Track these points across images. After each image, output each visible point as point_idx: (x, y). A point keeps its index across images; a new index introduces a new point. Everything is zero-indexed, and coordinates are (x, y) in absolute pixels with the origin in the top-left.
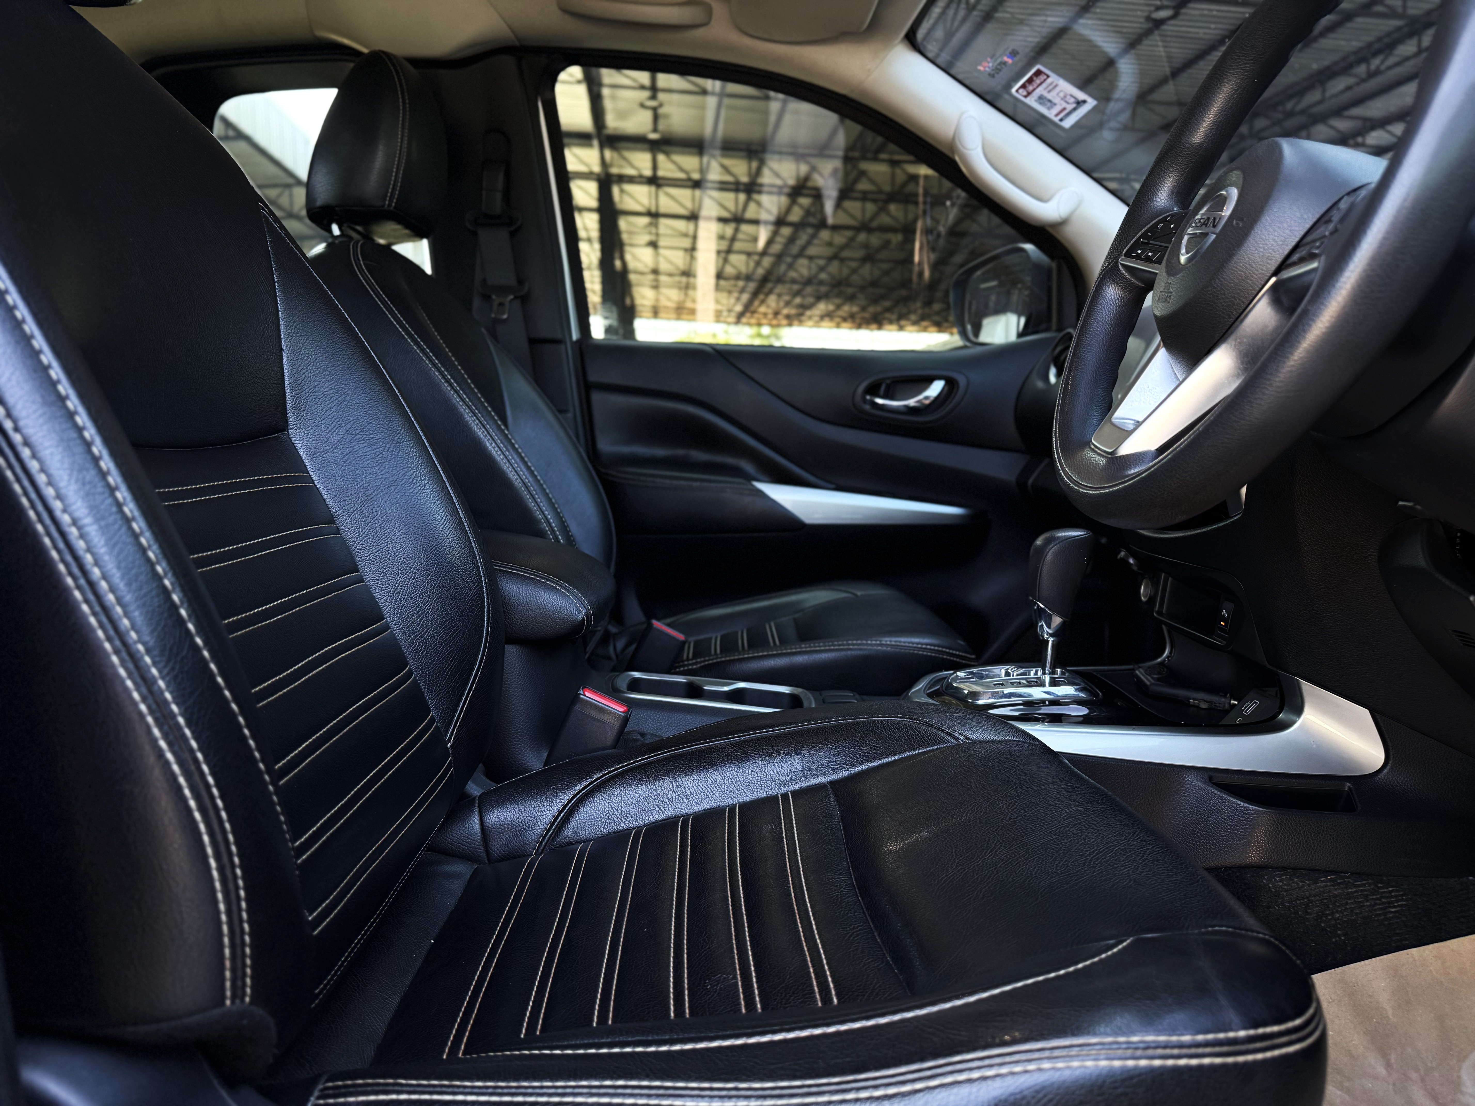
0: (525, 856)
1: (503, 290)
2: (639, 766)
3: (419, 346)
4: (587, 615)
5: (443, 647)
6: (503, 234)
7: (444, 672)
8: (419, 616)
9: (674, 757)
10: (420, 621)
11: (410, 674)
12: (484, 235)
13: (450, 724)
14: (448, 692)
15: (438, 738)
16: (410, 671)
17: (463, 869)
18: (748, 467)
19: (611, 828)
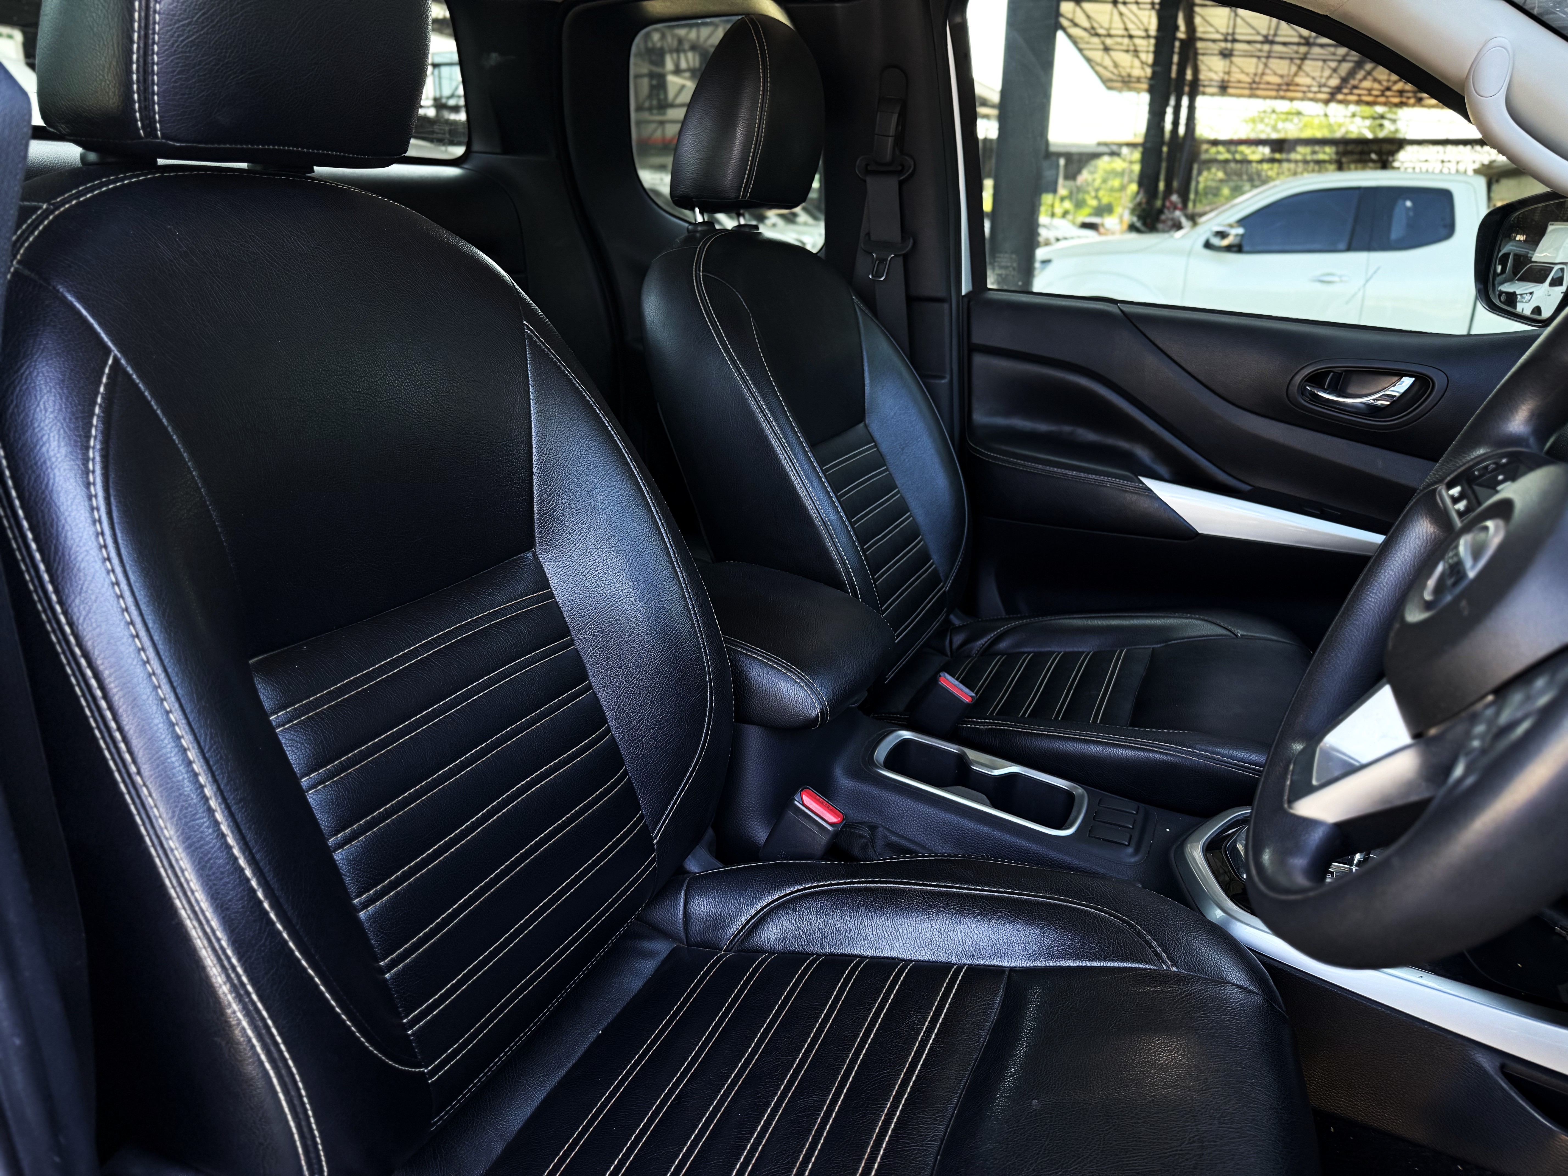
0: (716, 949)
1: (886, 246)
2: (831, 890)
3: (740, 374)
4: (822, 712)
5: (660, 751)
6: (892, 183)
7: (658, 774)
8: (640, 721)
9: (867, 889)
10: (640, 726)
11: (625, 773)
12: (873, 184)
13: (659, 822)
14: (660, 792)
15: (645, 835)
16: (626, 771)
17: (662, 948)
18: (1143, 453)
19: (795, 947)
